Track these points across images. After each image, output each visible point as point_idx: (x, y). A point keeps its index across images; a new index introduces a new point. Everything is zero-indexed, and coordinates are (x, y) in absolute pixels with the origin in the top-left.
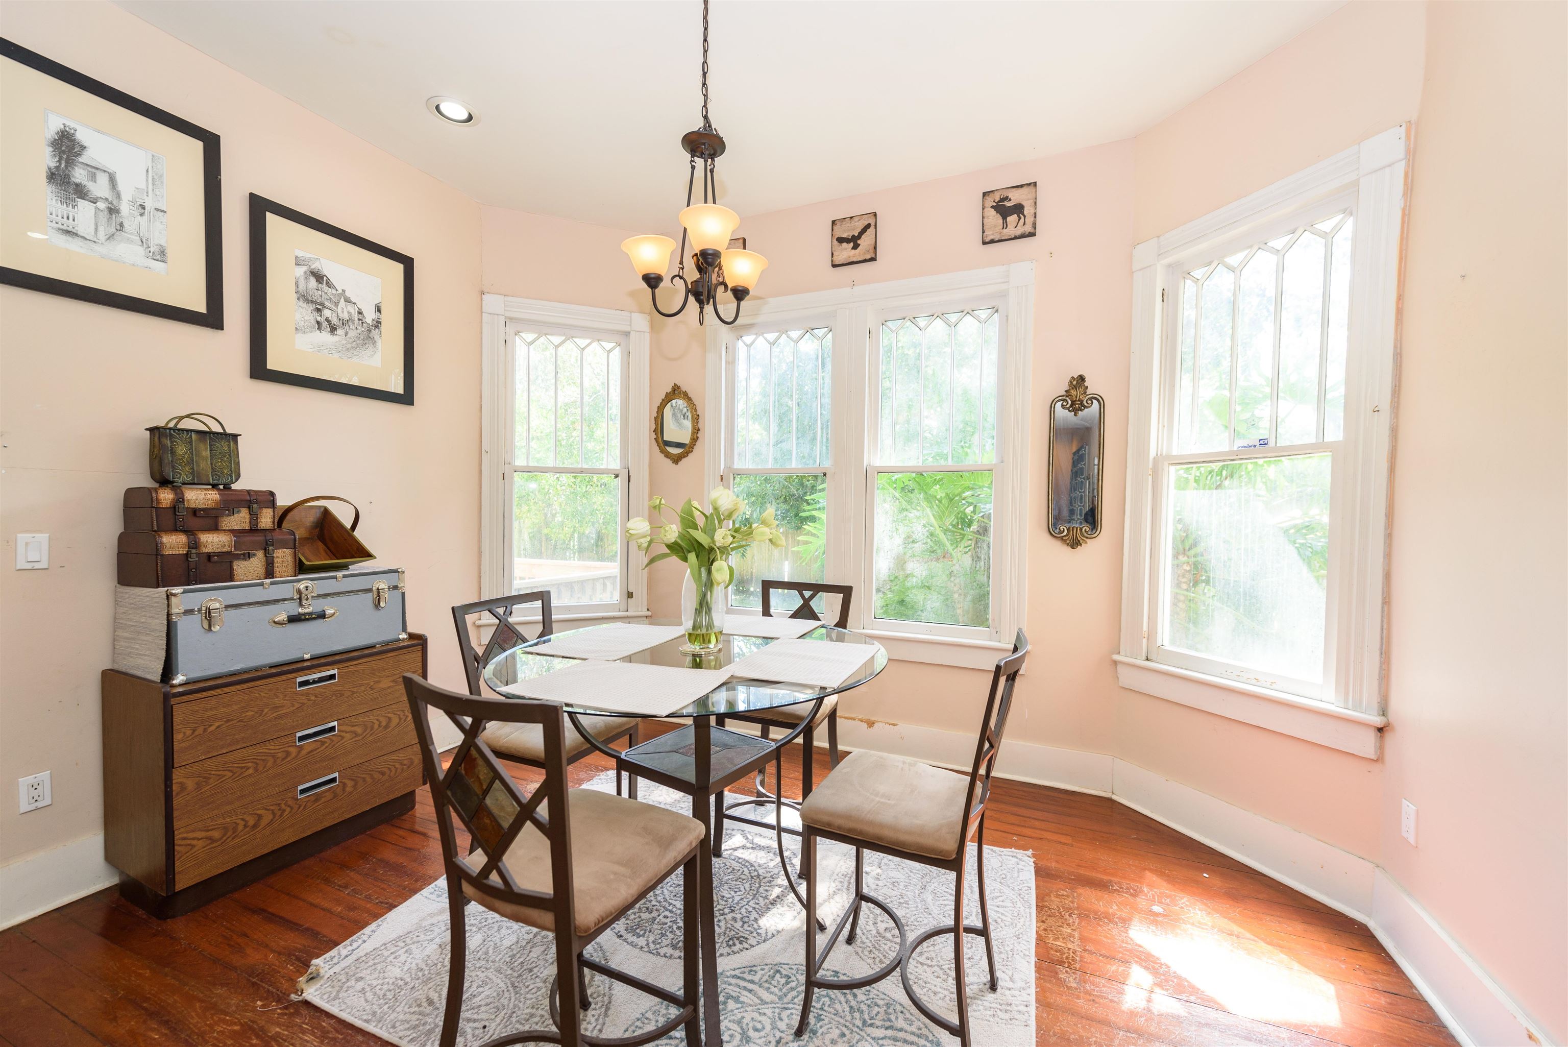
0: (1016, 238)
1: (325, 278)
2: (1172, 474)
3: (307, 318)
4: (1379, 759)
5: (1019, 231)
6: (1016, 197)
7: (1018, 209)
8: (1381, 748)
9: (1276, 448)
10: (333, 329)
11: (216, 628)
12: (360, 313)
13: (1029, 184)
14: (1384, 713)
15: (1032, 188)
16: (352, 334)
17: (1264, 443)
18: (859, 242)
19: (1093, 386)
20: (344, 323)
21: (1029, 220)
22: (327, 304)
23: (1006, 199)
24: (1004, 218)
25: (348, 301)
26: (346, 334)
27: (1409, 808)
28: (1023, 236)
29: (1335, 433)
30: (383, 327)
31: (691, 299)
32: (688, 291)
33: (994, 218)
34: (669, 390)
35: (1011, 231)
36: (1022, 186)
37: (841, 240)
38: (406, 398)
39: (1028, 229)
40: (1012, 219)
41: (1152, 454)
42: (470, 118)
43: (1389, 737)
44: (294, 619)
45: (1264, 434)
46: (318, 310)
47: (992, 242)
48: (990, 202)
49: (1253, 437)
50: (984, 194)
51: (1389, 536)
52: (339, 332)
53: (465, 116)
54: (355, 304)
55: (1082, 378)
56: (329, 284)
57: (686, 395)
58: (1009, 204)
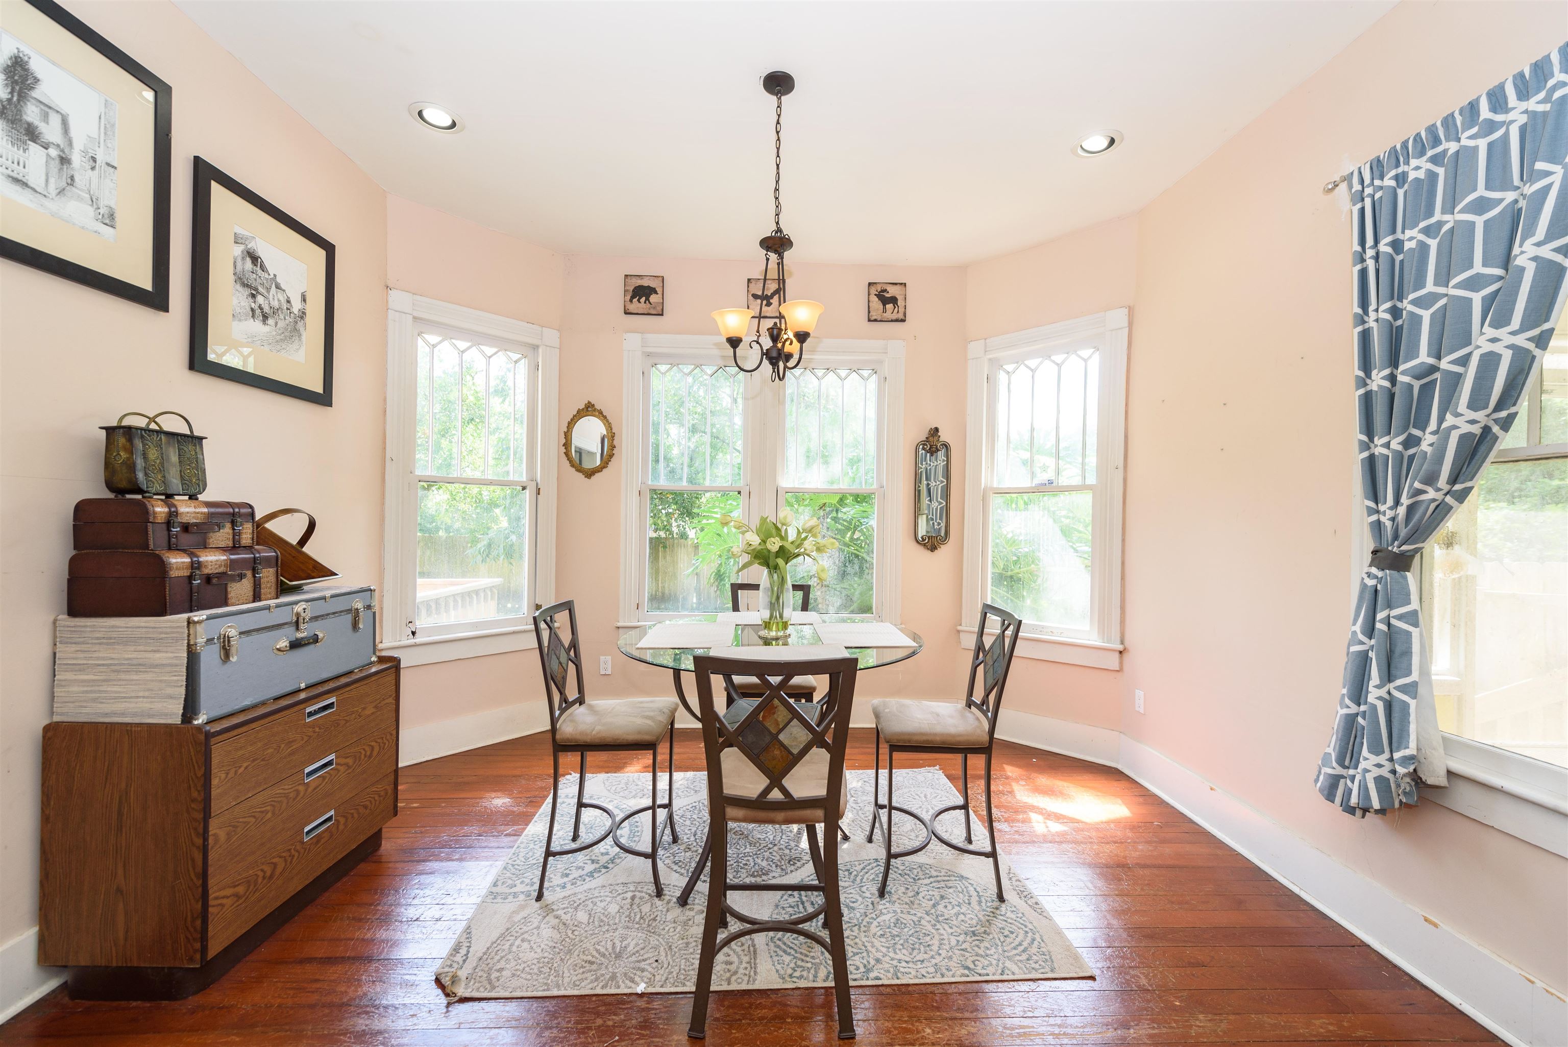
0: (892, 321)
1: (259, 260)
2: (996, 501)
3: (243, 304)
4: (1120, 670)
5: (895, 316)
6: (892, 291)
7: (894, 300)
8: (1121, 663)
9: (1058, 486)
10: (265, 317)
11: (234, 659)
12: (288, 302)
13: (902, 284)
14: (1122, 643)
15: (902, 287)
16: (281, 324)
17: (1051, 482)
18: (771, 301)
19: (944, 436)
20: (275, 311)
21: (901, 310)
22: (261, 289)
23: (885, 291)
24: (884, 305)
25: (278, 287)
26: (276, 324)
27: (1139, 694)
28: (897, 320)
29: (1091, 480)
30: (308, 318)
32: (763, 354)
33: (876, 303)
34: (582, 406)
35: (888, 315)
36: (896, 284)
38: (324, 399)
39: (901, 316)
40: (889, 306)
41: (983, 486)
42: (454, 125)
43: (1125, 655)
44: (295, 645)
45: (1050, 475)
46: (253, 296)
47: (875, 320)
48: (873, 291)
49: (1042, 477)
50: (870, 284)
51: (1123, 540)
52: (271, 321)
53: (448, 123)
54: (284, 291)
55: (937, 430)
56: (263, 268)
57: (601, 412)
58: (887, 295)
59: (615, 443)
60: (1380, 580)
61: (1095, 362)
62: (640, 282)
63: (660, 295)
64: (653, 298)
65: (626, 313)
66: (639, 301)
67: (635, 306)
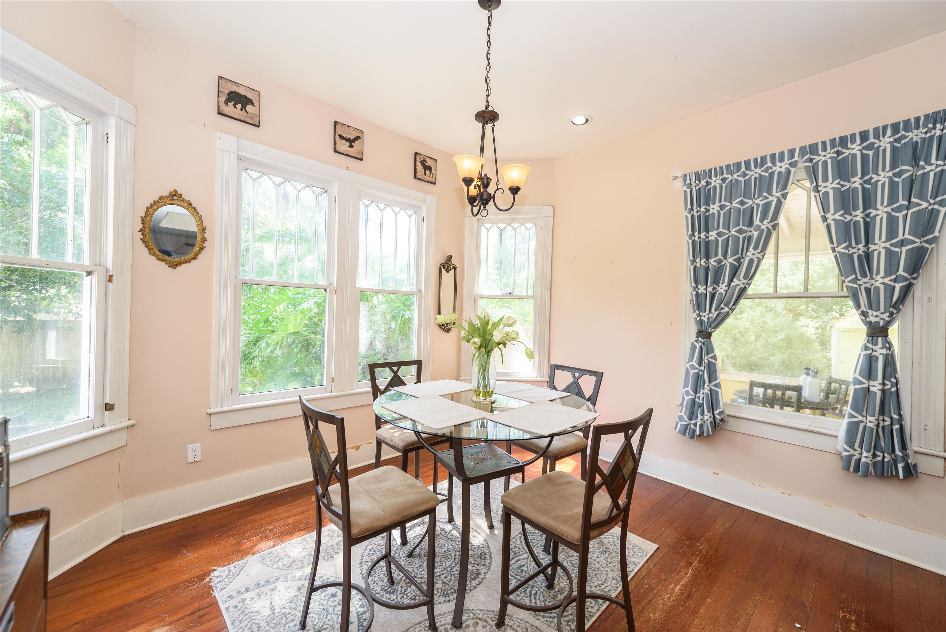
0: (429, 182)
2: (482, 300)
5: (430, 179)
6: (429, 163)
7: (429, 168)
9: (514, 296)
13: (434, 159)
14: (548, 377)
15: (435, 161)
17: (510, 293)
18: (353, 144)
19: (454, 261)
21: (434, 176)
23: (425, 161)
24: (425, 170)
28: (431, 182)
36: (431, 158)
37: (342, 137)
40: (427, 172)
41: (474, 294)
45: (510, 290)
47: (420, 179)
49: (507, 291)
50: (417, 153)
55: (451, 257)
57: (190, 204)
58: (427, 164)
60: (703, 343)
61: (534, 231)
62: (235, 89)
63: (257, 108)
64: (249, 108)
65: (219, 113)
66: (235, 106)
67: (229, 109)
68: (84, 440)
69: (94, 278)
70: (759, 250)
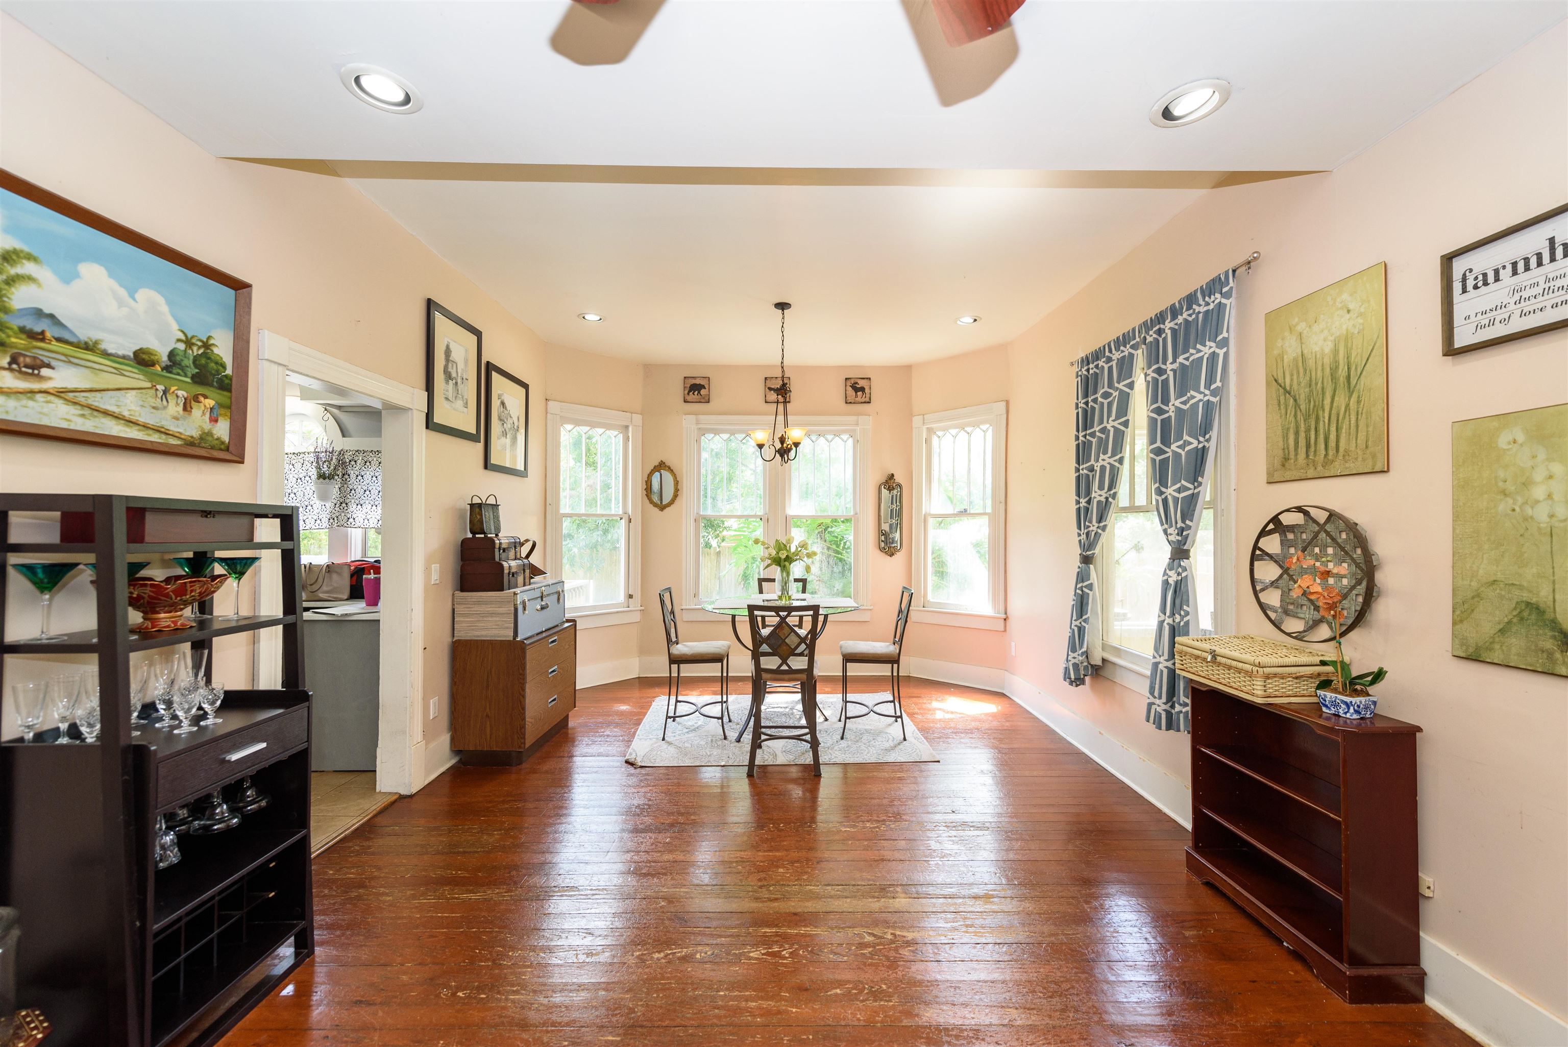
2: (931, 522)
4: (1005, 631)
5: (863, 400)
6: (861, 383)
7: (862, 389)
8: (1005, 626)
9: (970, 513)
11: (527, 612)
13: (868, 378)
14: (1006, 613)
15: (868, 381)
17: (965, 510)
19: (898, 479)
21: (868, 396)
23: (857, 383)
24: (856, 393)
27: (1013, 644)
28: (865, 402)
29: (989, 510)
31: (778, 455)
32: (776, 451)
33: (850, 391)
34: (657, 464)
35: (859, 399)
36: (864, 378)
37: (770, 389)
38: (525, 473)
39: (867, 400)
40: (860, 393)
41: (924, 513)
42: (600, 319)
43: (1008, 621)
44: (543, 608)
45: (965, 506)
47: (850, 403)
48: (849, 384)
49: (962, 508)
50: (846, 379)
51: (1005, 548)
53: (597, 319)
55: (893, 475)
57: (669, 468)
58: (858, 386)
59: (679, 487)
61: (990, 434)
62: (694, 381)
63: (707, 390)
64: (703, 392)
65: (685, 402)
66: (693, 394)
67: (691, 397)
68: (618, 612)
69: (623, 521)
70: (1109, 454)
